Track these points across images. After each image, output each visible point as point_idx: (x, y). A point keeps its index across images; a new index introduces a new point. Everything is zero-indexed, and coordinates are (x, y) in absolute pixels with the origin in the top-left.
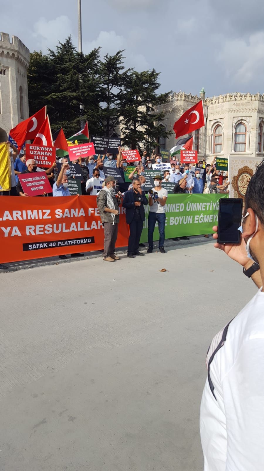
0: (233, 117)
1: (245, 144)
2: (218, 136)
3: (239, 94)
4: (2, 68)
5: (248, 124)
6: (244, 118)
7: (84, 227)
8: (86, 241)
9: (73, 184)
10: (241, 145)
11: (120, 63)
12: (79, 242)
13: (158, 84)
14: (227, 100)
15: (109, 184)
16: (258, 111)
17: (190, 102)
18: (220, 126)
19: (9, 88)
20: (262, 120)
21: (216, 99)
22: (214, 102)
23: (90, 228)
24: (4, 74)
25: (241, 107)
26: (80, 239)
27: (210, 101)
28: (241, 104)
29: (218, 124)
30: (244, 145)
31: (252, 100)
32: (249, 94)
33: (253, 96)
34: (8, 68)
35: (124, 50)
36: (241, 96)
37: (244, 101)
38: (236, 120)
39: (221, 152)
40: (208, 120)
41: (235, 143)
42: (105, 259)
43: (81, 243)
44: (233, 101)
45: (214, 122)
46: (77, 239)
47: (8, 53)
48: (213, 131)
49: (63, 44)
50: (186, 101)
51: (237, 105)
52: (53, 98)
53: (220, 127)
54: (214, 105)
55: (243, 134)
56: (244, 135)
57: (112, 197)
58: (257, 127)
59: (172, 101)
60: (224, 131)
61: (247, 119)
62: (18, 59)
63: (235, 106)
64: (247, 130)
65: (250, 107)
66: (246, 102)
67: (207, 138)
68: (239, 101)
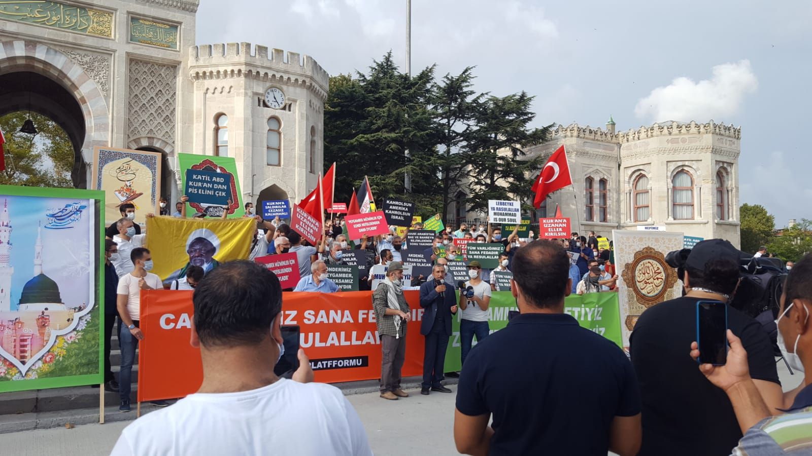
0: (667, 162)
1: (693, 205)
2: (642, 193)
3: (674, 125)
4: (287, 102)
5: (696, 172)
6: (687, 163)
7: (350, 340)
8: (353, 362)
9: (346, 273)
10: (685, 207)
11: (467, 86)
12: (341, 363)
13: (532, 114)
14: (654, 134)
15: (394, 275)
16: (712, 151)
17: (587, 138)
18: (644, 176)
19: (295, 129)
20: (721, 165)
21: (634, 134)
22: (631, 138)
23: (361, 342)
24: (290, 110)
25: (681, 145)
26: (343, 359)
27: (624, 136)
28: (680, 140)
29: (641, 174)
30: (690, 207)
31: (699, 132)
32: (693, 123)
33: (702, 126)
34: (295, 101)
35: (474, 67)
37: (684, 134)
38: (672, 167)
39: (648, 220)
40: (622, 168)
41: (674, 205)
42: (383, 395)
43: (345, 365)
44: (664, 135)
45: (633, 170)
46: (338, 359)
47: (296, 80)
48: (631, 185)
49: (380, 63)
50: (581, 138)
51: (673, 141)
52: (361, 143)
53: (645, 178)
54: (632, 143)
55: (687, 190)
56: (690, 192)
57: (396, 294)
58: (712, 177)
59: (557, 139)
60: (651, 184)
61: (693, 164)
62: (311, 88)
63: (670, 143)
64: (695, 182)
65: (698, 144)
66: (689, 136)
67: (621, 196)
68: (676, 135)
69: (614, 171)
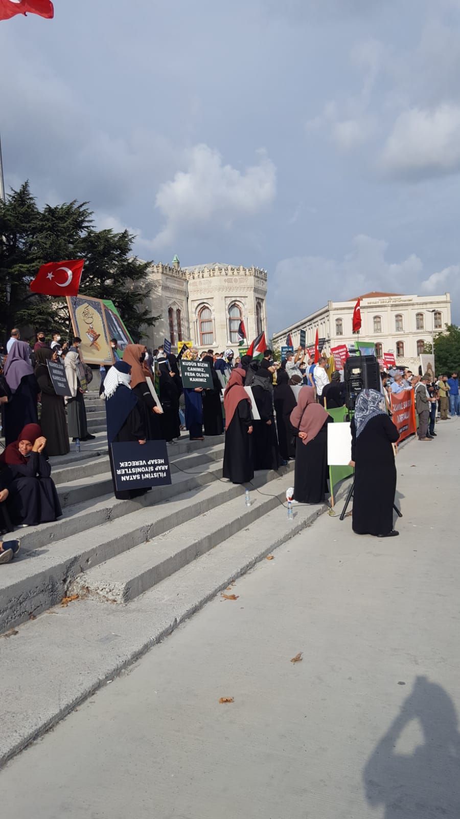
0: (226, 297)
2: (206, 322)
3: (229, 267)
5: (244, 306)
6: (238, 299)
10: (237, 333)
11: (91, 221)
14: (215, 274)
16: (254, 290)
17: (168, 275)
18: (208, 308)
20: (258, 301)
21: (199, 273)
22: (196, 276)
27: (190, 274)
29: (204, 306)
31: (246, 275)
32: (241, 267)
33: (247, 270)
35: (88, 202)
36: (232, 269)
37: (236, 276)
38: (229, 301)
39: (214, 344)
40: (189, 300)
41: (231, 332)
44: (223, 275)
45: (199, 303)
48: (197, 316)
49: (19, 191)
50: (164, 274)
51: (229, 281)
53: (207, 310)
54: (197, 280)
55: (238, 320)
58: (253, 310)
59: (146, 275)
60: (214, 315)
61: (242, 300)
63: (227, 283)
64: (243, 314)
65: (245, 284)
66: (240, 277)
67: (190, 325)
68: (231, 276)
69: (184, 303)
